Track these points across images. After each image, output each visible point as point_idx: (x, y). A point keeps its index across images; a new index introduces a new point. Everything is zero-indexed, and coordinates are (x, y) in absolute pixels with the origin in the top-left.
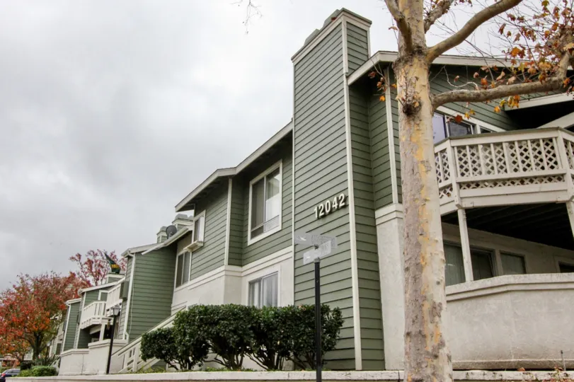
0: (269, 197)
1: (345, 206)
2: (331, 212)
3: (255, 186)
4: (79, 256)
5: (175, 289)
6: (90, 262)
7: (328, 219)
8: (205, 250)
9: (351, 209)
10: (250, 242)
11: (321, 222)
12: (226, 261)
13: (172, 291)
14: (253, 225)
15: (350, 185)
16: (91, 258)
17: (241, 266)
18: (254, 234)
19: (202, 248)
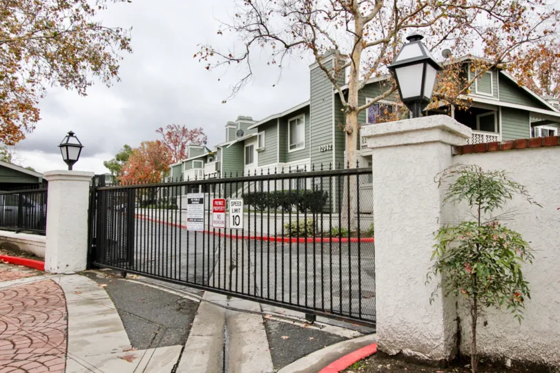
0: (298, 124)
1: (331, 150)
2: (326, 150)
3: (291, 122)
4: (162, 129)
5: (245, 166)
6: (170, 134)
7: (325, 153)
8: (266, 152)
9: (334, 151)
10: (290, 151)
11: (322, 154)
12: (278, 160)
13: (243, 167)
14: (291, 143)
15: (334, 140)
16: (169, 130)
17: (286, 162)
18: (291, 148)
19: (264, 151)
